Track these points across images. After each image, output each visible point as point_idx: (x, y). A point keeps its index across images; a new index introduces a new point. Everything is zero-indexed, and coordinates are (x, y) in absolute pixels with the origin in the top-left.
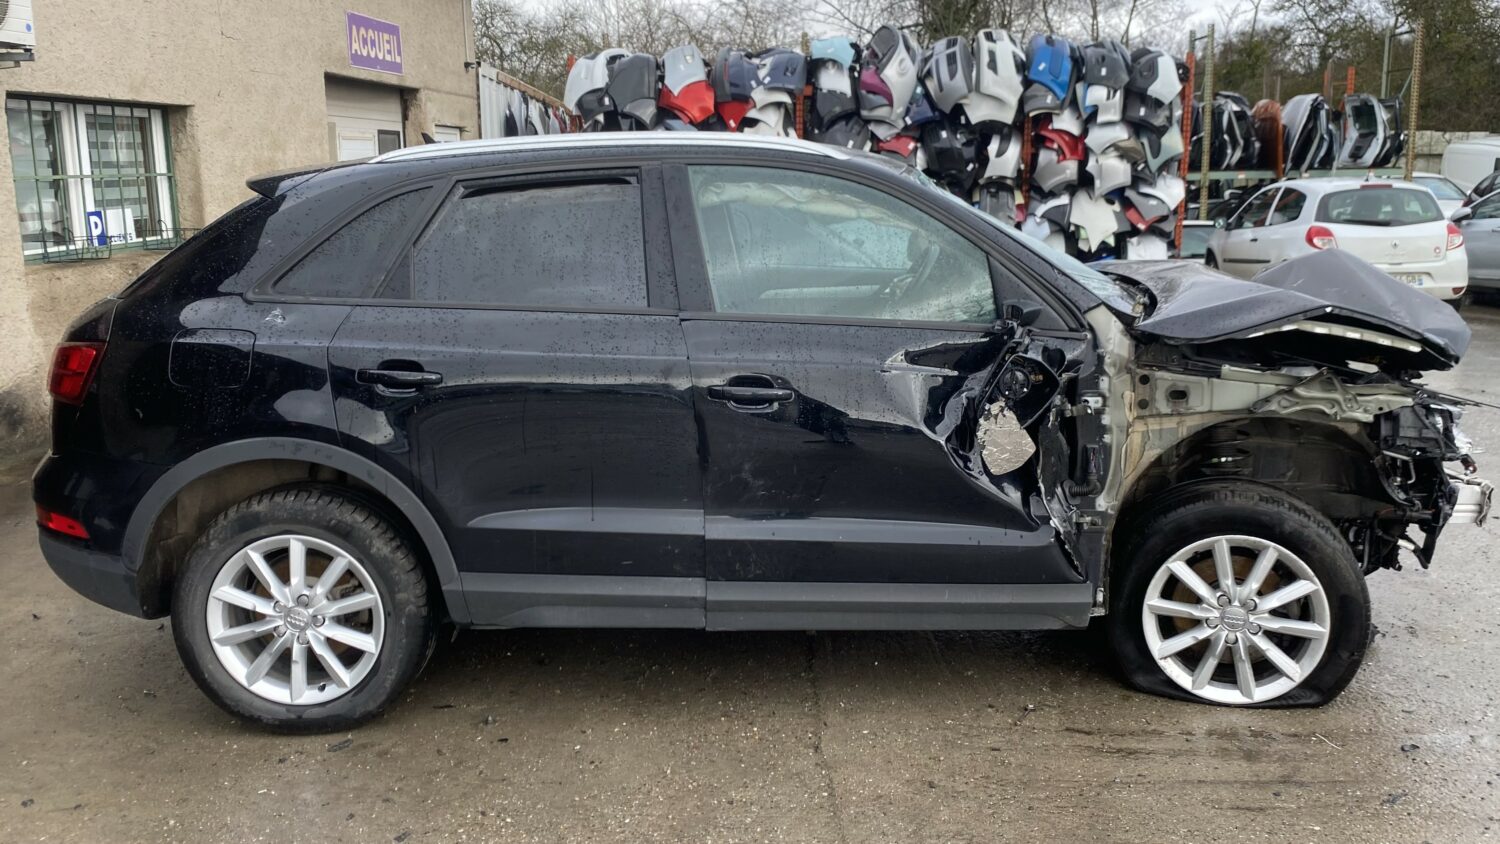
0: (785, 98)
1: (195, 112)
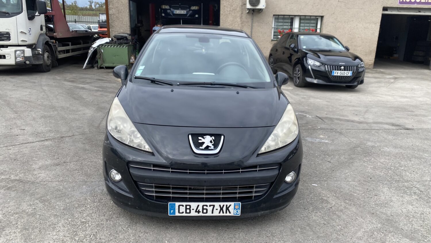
1: (324, 17)
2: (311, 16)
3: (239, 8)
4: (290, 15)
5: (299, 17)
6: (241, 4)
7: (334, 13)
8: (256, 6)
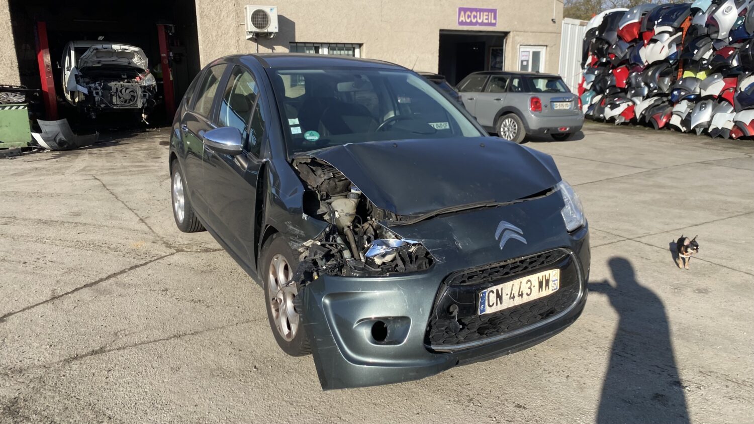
0: (670, 29)
1: (364, 45)
2: (344, 44)
3: (232, 31)
4: (313, 43)
5: (328, 45)
6: (234, 25)
7: (377, 39)
8: (264, 27)
